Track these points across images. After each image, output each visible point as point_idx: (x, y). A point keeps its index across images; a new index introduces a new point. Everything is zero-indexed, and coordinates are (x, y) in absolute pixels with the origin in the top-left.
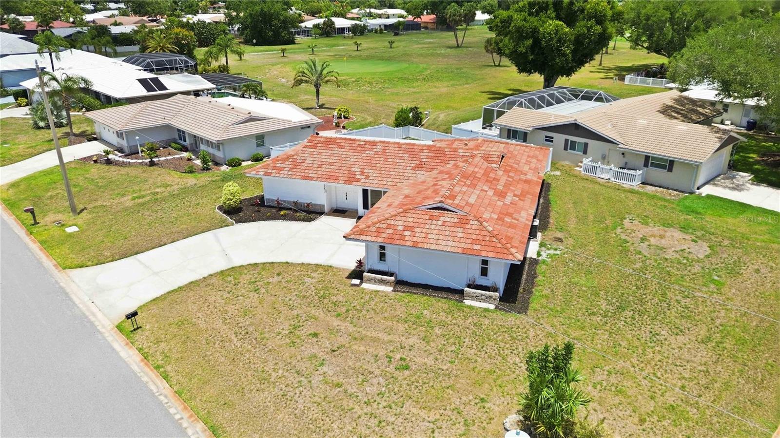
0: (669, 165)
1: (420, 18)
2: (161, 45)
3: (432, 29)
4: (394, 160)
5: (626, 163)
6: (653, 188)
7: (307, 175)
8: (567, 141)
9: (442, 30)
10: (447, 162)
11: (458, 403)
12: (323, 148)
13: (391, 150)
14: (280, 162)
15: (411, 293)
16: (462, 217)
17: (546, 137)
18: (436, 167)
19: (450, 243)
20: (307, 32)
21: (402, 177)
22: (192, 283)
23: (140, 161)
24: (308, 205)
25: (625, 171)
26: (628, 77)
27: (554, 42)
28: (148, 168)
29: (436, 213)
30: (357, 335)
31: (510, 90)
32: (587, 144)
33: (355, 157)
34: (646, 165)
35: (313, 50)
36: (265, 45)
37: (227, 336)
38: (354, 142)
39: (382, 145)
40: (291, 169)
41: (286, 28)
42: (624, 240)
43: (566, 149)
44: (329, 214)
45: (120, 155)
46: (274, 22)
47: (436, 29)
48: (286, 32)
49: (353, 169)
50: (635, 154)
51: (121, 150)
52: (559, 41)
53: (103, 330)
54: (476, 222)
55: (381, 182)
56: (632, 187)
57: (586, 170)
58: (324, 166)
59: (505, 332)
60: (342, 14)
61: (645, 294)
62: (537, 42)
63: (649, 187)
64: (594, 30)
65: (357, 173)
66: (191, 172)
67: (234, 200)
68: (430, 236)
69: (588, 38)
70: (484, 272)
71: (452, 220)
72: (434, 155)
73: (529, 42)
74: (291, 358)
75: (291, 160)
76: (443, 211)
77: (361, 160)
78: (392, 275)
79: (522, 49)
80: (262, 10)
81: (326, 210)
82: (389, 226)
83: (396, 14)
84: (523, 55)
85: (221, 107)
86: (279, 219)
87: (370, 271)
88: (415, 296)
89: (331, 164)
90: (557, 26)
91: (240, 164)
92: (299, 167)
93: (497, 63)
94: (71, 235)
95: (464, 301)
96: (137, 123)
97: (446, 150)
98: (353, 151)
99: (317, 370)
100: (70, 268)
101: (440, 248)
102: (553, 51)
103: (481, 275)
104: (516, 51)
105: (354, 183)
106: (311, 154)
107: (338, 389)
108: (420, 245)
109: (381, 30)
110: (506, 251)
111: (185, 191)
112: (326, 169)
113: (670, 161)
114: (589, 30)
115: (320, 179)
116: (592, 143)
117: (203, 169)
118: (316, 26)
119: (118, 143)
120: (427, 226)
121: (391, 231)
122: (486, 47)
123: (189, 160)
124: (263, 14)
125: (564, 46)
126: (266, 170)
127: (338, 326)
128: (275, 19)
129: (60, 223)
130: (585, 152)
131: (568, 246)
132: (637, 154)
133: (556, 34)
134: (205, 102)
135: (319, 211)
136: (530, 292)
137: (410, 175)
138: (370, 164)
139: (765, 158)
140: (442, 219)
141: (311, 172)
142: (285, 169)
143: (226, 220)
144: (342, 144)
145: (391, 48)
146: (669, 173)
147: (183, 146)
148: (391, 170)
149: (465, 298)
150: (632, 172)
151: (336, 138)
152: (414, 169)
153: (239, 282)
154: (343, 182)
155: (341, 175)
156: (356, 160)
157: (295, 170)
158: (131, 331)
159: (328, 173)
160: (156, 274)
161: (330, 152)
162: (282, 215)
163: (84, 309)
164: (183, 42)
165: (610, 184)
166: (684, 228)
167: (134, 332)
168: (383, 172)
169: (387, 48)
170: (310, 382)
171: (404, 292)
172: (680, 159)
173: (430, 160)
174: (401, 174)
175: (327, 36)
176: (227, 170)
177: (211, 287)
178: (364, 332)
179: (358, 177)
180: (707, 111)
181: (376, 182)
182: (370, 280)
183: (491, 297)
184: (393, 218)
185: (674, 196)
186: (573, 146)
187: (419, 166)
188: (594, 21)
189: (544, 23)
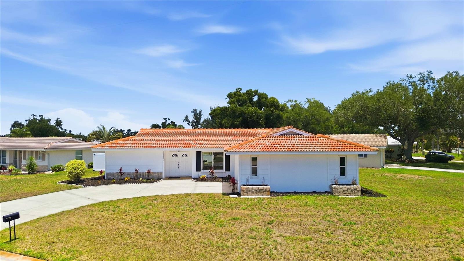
12: (155, 134)
16: (310, 137)
18: (249, 137)
19: (317, 147)
21: (228, 142)
24: (149, 171)
27: (255, 118)
29: (289, 136)
33: (184, 136)
38: (178, 131)
39: (200, 131)
40: (133, 144)
44: (165, 178)
49: (186, 141)
54: (323, 138)
55: (213, 145)
58: (161, 141)
62: (245, 118)
64: (275, 112)
65: (191, 143)
66: (16, 174)
69: (272, 116)
72: (241, 133)
73: (241, 119)
75: (130, 140)
76: (292, 136)
78: (266, 186)
81: (163, 176)
82: (258, 144)
86: (124, 183)
88: (296, 196)
89: (166, 140)
90: (255, 110)
91: (63, 169)
92: (140, 143)
98: (179, 134)
101: (312, 150)
103: (340, 176)
105: (192, 146)
106: (147, 137)
108: (293, 150)
110: (361, 148)
114: (272, 112)
115: (161, 147)
117: (29, 173)
120: (289, 142)
121: (262, 146)
123: (11, 170)
125: (260, 120)
135: (157, 177)
137: (233, 141)
138: (198, 139)
140: (296, 139)
141: (152, 144)
142: (128, 144)
143: (73, 185)
148: (217, 140)
149: (334, 194)
154: (182, 147)
155: (178, 144)
157: (137, 144)
159: (167, 144)
161: (162, 135)
162: (126, 181)
168: (211, 141)
171: (282, 196)
174: (225, 141)
176: (52, 173)
181: (210, 145)
182: (247, 192)
183: (356, 190)
185: (375, 169)
187: (236, 138)
188: (274, 107)
189: (247, 109)
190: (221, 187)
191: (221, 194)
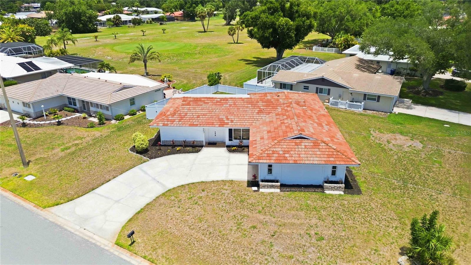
0: (378, 98)
1: (173, 13)
2: (12, 37)
3: (181, 20)
4: (244, 109)
5: (353, 99)
6: (371, 112)
7: (192, 123)
8: (317, 88)
9: (188, 21)
10: (276, 107)
11: (365, 255)
12: (195, 105)
13: (239, 103)
14: (170, 116)
15: (293, 191)
16: (314, 142)
17: (304, 86)
18: (271, 111)
19: (316, 159)
20: (103, 24)
21: (253, 119)
22: (148, 204)
23: (49, 122)
24: (194, 142)
25: (354, 103)
26: (314, 48)
27: (286, 30)
28: (57, 127)
29: (298, 141)
30: (280, 223)
31: (254, 58)
32: (330, 89)
33: (218, 109)
34: (364, 99)
35: (115, 36)
36: (78, 33)
37: (199, 237)
38: (213, 100)
39: (232, 100)
40: (180, 121)
41: (91, 22)
42: (379, 143)
43: (317, 93)
44: (206, 146)
45: (29, 119)
46: (83, 18)
47: (184, 20)
48: (91, 25)
49: (220, 117)
50: (358, 93)
51: (28, 116)
52: (288, 29)
53: (106, 248)
54: (323, 144)
55: (242, 124)
56: (360, 112)
57: (331, 104)
58: (201, 117)
59: (359, 207)
60: (120, 11)
61: (410, 173)
62: (275, 30)
63: (368, 111)
64: (306, 23)
65: (224, 119)
66: (92, 127)
67: (145, 144)
68: (301, 156)
69: (303, 27)
70: (334, 173)
71: (309, 144)
72: (266, 104)
73: (271, 30)
74: (250, 245)
75: (177, 114)
76: (301, 140)
77: (222, 111)
78: (277, 182)
79: (267, 35)
80: (74, 10)
81: (204, 144)
82: (274, 152)
83: (153, 11)
84: (267, 38)
85: (94, 80)
86: (177, 153)
87: (262, 181)
88: (297, 193)
89: (204, 115)
90: (286, 21)
91: (123, 118)
92: (185, 119)
93: (236, 42)
94: (32, 183)
95: (325, 191)
96: (39, 96)
97: (272, 100)
98: (215, 105)
99: (272, 250)
100: (49, 207)
101: (311, 162)
102: (285, 35)
103: (332, 175)
104: (263, 36)
105: (225, 126)
106: (189, 109)
107: (293, 260)
108: (298, 162)
109: (151, 22)
110: (349, 160)
111: (97, 141)
112: (202, 119)
113: (378, 96)
114: (303, 23)
115: (202, 125)
116: (332, 89)
117: (100, 124)
118: (109, 20)
119: (24, 111)
120: (297, 150)
121: (276, 155)
122: (229, 32)
123: (85, 118)
124: (74, 12)
125: (291, 32)
126: (163, 123)
127: (264, 219)
128: (83, 16)
129: (17, 174)
130: (329, 94)
131: (354, 150)
132: (359, 93)
133: (286, 25)
134: (82, 78)
135: (200, 145)
136: (355, 181)
137: (257, 117)
138: (229, 113)
139: (411, 90)
140: (303, 144)
141: (194, 121)
142: (176, 121)
143: (142, 157)
144: (206, 101)
145: (164, 33)
146: (378, 103)
147: (75, 109)
148: (245, 115)
149: (325, 190)
150: (359, 104)
151: (201, 98)
152: (258, 113)
153: (181, 200)
154: (218, 126)
155: (214, 121)
156: (220, 111)
157: (183, 121)
158: (130, 245)
159: (206, 121)
160: (117, 201)
161: (201, 107)
162: (178, 151)
163: (81, 235)
164: (27, 34)
165: (346, 111)
166: (401, 133)
167: (132, 245)
168: (240, 117)
169: (161, 33)
170: (273, 258)
171: (288, 191)
172: (385, 95)
173: (265, 107)
174: (251, 117)
175: (117, 26)
176: (116, 123)
177: (163, 206)
178: (283, 221)
179: (226, 121)
180: (375, 66)
181: (239, 124)
182: (264, 187)
183: (340, 187)
184: (273, 146)
185: (383, 115)
186: (321, 91)
187: (260, 112)
188: (305, 18)
189: (278, 19)
190: (247, 166)
191: (246, 184)
